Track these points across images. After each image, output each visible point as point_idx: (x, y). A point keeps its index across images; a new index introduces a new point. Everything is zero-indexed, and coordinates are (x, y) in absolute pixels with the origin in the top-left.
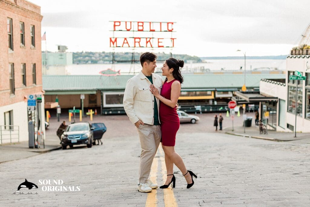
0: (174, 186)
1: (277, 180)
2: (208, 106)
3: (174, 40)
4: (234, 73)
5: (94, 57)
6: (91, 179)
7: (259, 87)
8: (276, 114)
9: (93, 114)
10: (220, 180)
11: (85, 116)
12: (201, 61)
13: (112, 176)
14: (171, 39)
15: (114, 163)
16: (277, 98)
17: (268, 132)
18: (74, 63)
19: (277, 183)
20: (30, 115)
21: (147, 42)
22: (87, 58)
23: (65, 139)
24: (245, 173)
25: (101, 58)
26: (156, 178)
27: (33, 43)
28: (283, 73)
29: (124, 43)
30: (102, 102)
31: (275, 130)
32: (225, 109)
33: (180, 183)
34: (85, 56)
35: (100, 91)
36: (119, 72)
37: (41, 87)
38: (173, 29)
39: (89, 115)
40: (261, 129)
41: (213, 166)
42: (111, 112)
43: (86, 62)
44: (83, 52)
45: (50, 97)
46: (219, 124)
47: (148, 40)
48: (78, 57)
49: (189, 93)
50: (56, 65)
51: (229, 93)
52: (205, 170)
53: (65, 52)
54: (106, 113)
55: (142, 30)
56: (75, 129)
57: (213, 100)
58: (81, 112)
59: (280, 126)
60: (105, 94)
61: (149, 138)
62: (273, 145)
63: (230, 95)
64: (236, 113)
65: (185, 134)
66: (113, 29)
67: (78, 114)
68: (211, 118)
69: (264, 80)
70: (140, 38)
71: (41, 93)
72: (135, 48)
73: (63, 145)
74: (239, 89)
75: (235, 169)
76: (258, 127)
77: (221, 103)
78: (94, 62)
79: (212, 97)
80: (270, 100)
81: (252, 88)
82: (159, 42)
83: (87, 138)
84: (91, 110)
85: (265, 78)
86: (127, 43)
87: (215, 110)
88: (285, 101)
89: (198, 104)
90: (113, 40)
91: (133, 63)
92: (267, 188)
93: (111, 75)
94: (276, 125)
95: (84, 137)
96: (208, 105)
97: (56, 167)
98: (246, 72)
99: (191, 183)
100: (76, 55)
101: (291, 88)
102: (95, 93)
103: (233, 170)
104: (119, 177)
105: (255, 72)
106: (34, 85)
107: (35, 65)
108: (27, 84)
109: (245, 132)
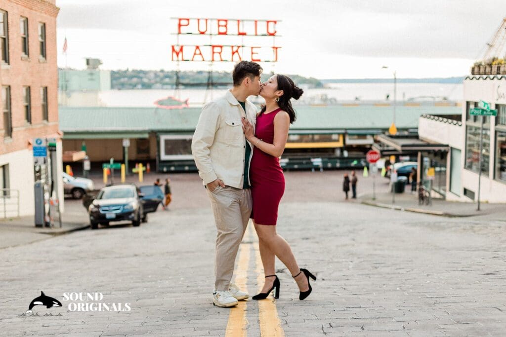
0: (277, 296)
1: (458, 285)
2: (333, 159)
3: (278, 50)
4: (376, 104)
5: (146, 77)
6: (132, 281)
7: (417, 128)
8: (445, 172)
9: (144, 172)
10: (358, 285)
11: (131, 174)
12: (323, 86)
13: (170, 277)
14: (274, 48)
15: (175, 253)
16: (447, 146)
17: (433, 202)
18: (112, 87)
19: (458, 290)
20: (38, 172)
21: (233, 53)
22: (135, 80)
23: (96, 212)
24: (401, 271)
25: (158, 79)
26: (247, 279)
27: (43, 52)
28: (456, 105)
29: (195, 54)
30: (159, 151)
31: (443, 198)
32: (361, 165)
33: (287, 289)
34: (132, 77)
35: (155, 134)
36: (186, 102)
37: (56, 126)
38: (276, 32)
39: (137, 174)
40: (422, 197)
41: (344, 260)
42: (173, 168)
43: (134, 86)
44: (128, 70)
45: (72, 142)
46: (351, 188)
47: (235, 49)
48: (119, 78)
49: (303, 137)
50: (82, 91)
51: (369, 137)
52: (331, 266)
53: (97, 70)
54: (165, 169)
55: (225, 34)
56: (113, 195)
57: (342, 149)
58: (123, 167)
59: (452, 193)
60: (163, 138)
61: (231, 211)
62: (442, 224)
63: (369, 141)
64: (380, 170)
65: (295, 205)
66: (177, 31)
67: (118, 171)
68: (338, 179)
69: (426, 116)
70: (221, 47)
71: (56, 136)
72: (214, 63)
73: (92, 221)
74: (384, 131)
75: (383, 265)
76: (416, 194)
77: (355, 154)
78: (147, 86)
79: (340, 144)
80: (437, 149)
81: (406, 129)
82: (252, 53)
83: (132, 210)
84: (141, 165)
85: (427, 113)
86: (201, 54)
87: (344, 165)
88: (460, 150)
89: (317, 155)
90: (177, 49)
91: (210, 87)
92: (442, 300)
93: (173, 107)
94: (445, 190)
95: (127, 209)
96: (333, 156)
97: (75, 259)
98: (395, 104)
99: (308, 289)
100: (117, 75)
101: (471, 129)
102: (146, 136)
103: (378, 267)
104: (182, 279)
105: (411, 103)
106: (45, 122)
107: (46, 89)
108: (33, 121)
109: (394, 202)
